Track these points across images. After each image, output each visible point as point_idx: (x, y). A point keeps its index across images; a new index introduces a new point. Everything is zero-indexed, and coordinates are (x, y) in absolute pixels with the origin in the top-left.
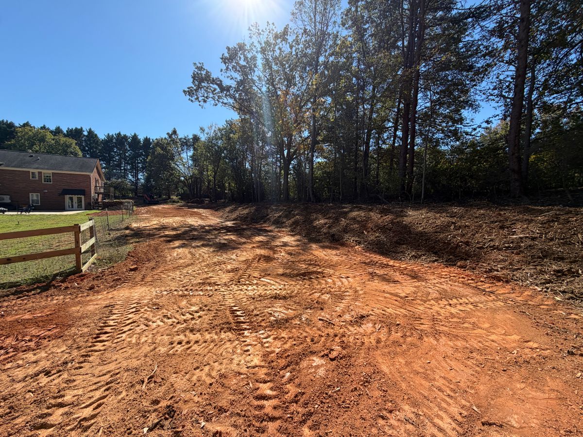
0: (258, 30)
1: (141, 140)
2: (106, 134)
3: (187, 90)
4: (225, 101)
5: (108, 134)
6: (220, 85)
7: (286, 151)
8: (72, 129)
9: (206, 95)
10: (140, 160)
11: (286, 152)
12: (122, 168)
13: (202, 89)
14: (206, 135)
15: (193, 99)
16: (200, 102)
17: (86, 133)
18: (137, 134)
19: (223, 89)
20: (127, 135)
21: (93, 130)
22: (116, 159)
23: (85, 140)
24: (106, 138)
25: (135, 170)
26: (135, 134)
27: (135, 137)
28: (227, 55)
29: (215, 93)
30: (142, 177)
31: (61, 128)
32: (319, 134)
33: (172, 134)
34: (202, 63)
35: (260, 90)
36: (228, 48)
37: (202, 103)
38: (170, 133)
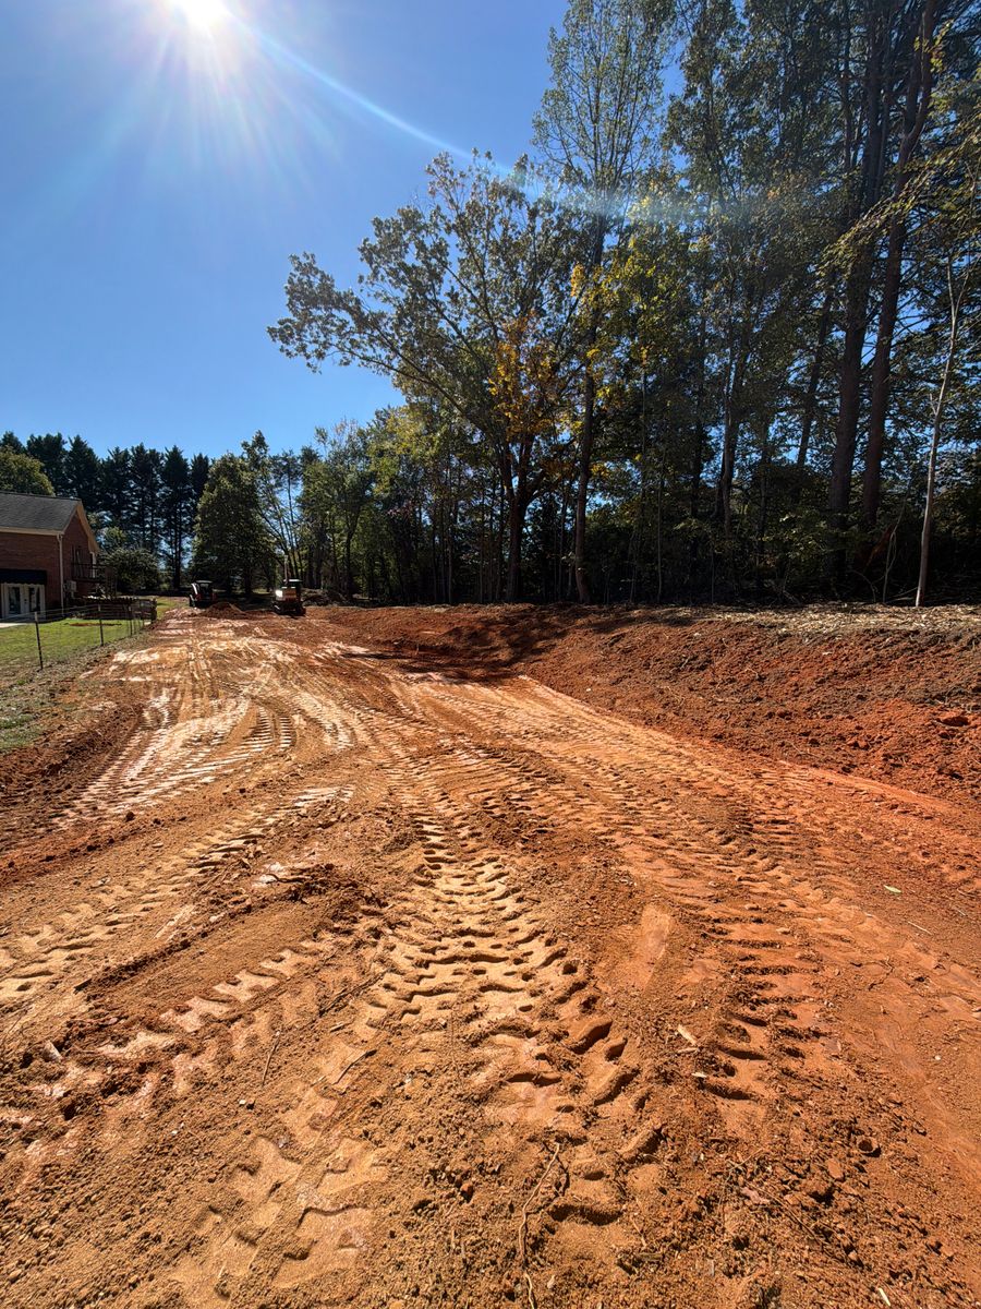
0: (452, 173)
1: (189, 462)
2: (113, 449)
3: (278, 327)
4: (370, 353)
5: (117, 449)
6: (356, 312)
7: (517, 478)
8: (40, 438)
9: (322, 339)
10: (185, 507)
11: (515, 482)
12: (147, 526)
13: (314, 324)
14: (330, 448)
15: (291, 348)
16: (308, 357)
17: (68, 447)
18: (180, 448)
19: (363, 322)
20: (157, 450)
21: (83, 440)
22: (134, 505)
23: (66, 464)
24: (111, 458)
25: (177, 531)
26: (175, 449)
27: (175, 456)
28: (374, 241)
29: (345, 334)
30: (189, 546)
31: (15, 435)
32: (599, 432)
33: (254, 446)
34: (313, 256)
35: (455, 327)
36: (378, 224)
37: (313, 360)
38: (250, 443)
